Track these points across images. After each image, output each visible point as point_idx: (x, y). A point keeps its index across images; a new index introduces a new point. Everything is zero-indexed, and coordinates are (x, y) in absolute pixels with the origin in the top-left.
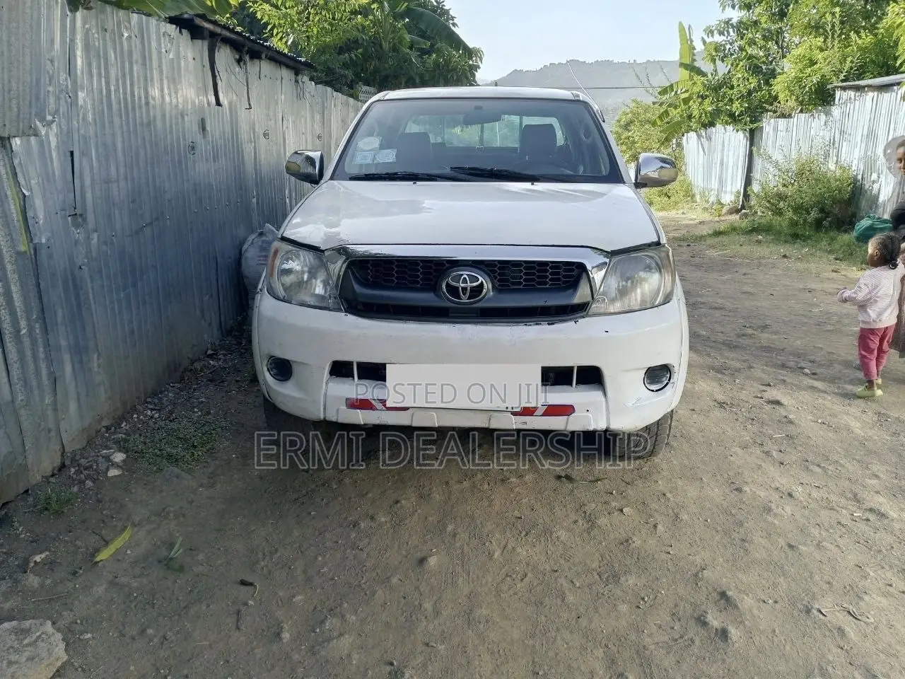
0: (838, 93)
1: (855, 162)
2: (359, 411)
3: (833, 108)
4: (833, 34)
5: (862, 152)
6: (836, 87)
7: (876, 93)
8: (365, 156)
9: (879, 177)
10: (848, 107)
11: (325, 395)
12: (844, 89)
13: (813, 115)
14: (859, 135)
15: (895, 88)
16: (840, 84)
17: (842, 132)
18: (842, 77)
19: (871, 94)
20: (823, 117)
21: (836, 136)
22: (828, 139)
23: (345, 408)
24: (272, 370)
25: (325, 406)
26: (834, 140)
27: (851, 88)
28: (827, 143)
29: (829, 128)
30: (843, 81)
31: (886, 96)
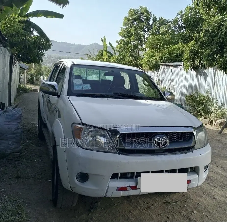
0: (161, 66)
1: (167, 87)
2: (121, 191)
3: (159, 70)
4: (160, 49)
5: (169, 84)
6: (160, 64)
7: (173, 68)
8: (78, 87)
9: (174, 91)
10: (164, 70)
11: (108, 187)
12: (163, 65)
13: (152, 72)
14: (168, 79)
15: (178, 67)
16: (161, 64)
17: (162, 78)
18: (162, 61)
19: (171, 68)
20: (156, 72)
21: (160, 78)
22: (158, 79)
23: (116, 191)
24: (78, 178)
25: (107, 191)
26: (160, 79)
27: (165, 65)
28: (158, 80)
29: (158, 76)
30: (162, 63)
31: (176, 69)
